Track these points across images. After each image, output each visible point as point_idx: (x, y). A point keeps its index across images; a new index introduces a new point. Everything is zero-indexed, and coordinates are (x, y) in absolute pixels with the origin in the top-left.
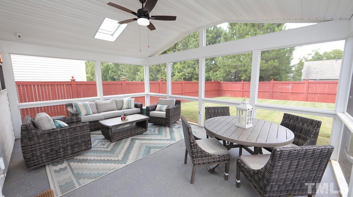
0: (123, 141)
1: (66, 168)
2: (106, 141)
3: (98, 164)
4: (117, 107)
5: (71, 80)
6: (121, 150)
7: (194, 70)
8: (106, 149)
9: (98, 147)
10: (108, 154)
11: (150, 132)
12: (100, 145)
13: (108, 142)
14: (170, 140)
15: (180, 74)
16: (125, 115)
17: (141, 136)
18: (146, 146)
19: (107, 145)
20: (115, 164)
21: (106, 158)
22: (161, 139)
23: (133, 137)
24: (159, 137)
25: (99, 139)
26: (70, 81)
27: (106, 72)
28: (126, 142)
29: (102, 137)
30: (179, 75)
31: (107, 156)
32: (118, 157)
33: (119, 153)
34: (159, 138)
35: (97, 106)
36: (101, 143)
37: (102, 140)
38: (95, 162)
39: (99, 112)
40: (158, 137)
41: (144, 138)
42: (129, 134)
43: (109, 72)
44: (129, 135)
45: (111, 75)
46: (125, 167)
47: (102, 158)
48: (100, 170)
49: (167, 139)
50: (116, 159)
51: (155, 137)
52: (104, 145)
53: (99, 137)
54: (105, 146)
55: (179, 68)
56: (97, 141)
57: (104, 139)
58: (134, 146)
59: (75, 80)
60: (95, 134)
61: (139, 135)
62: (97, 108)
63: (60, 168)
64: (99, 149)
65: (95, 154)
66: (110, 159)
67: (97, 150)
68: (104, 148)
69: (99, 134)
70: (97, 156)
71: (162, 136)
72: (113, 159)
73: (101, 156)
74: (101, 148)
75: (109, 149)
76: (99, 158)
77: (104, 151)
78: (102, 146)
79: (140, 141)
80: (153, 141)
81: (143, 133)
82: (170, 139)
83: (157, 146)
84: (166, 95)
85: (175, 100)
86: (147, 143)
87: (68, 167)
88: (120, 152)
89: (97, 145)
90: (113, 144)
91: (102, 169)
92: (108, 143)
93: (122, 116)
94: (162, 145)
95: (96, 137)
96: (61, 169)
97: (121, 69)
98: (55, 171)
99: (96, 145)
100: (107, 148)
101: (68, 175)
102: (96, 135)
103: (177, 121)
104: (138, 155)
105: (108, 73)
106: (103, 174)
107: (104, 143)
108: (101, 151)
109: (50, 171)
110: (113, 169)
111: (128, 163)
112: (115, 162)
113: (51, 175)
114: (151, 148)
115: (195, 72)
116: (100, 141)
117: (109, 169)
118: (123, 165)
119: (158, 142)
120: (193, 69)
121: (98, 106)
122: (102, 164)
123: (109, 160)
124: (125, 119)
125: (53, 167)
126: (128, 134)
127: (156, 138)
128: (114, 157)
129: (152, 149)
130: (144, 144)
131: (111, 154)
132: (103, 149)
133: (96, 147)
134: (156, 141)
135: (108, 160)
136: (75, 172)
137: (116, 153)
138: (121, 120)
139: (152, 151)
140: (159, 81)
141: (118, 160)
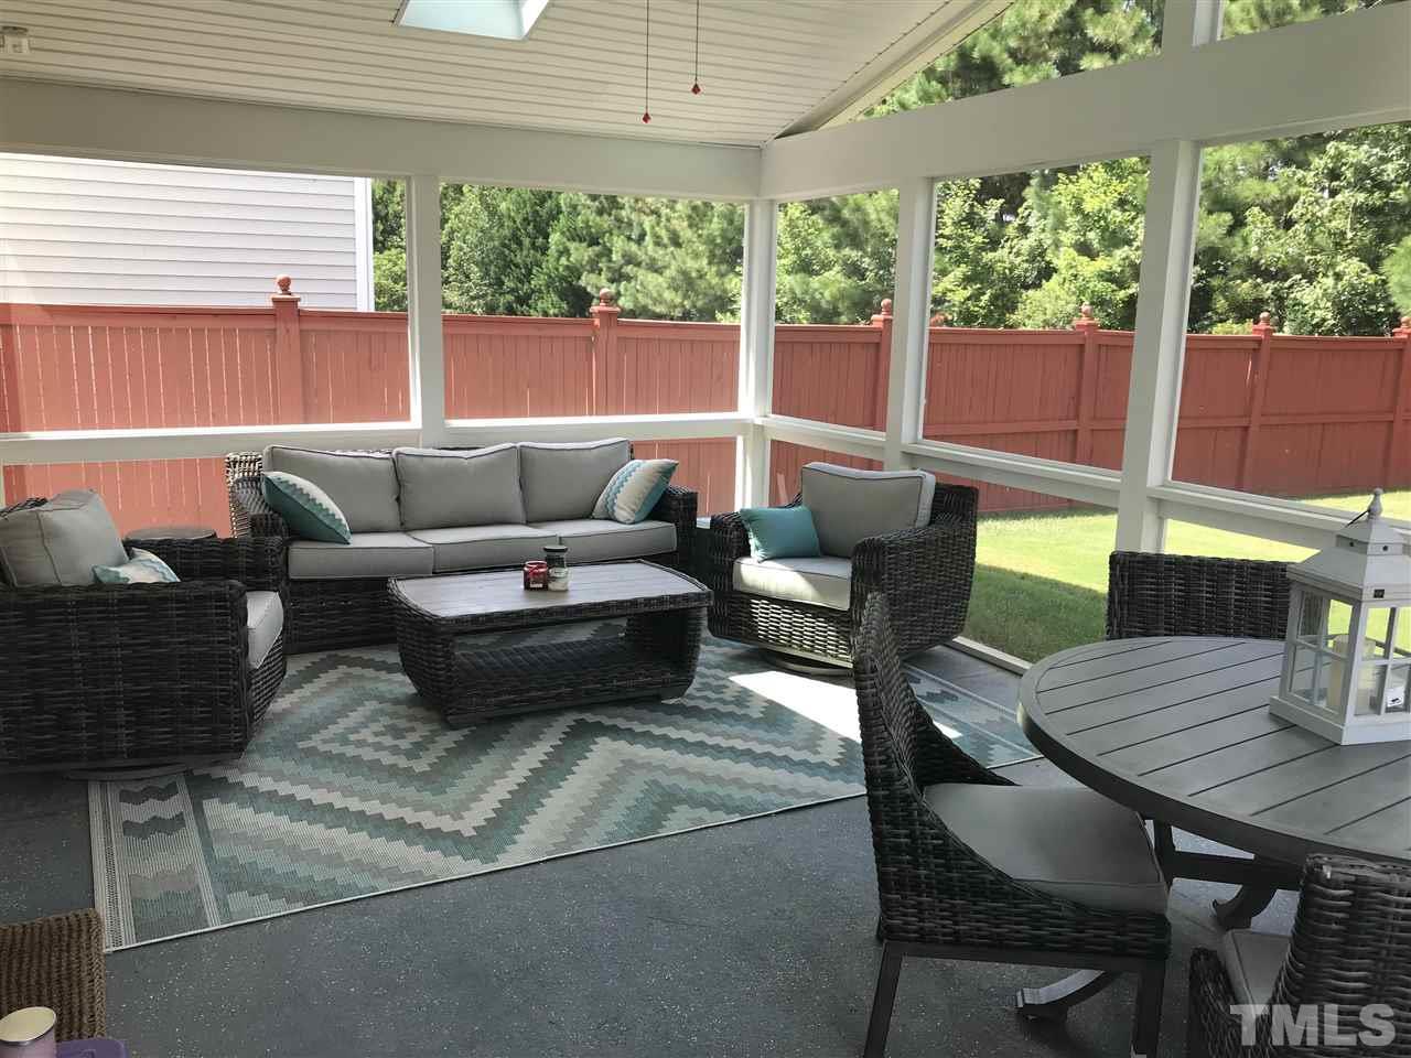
0: (520, 728)
1: (179, 820)
2: (420, 712)
3: (340, 835)
4: (525, 501)
5: (274, 300)
6: (489, 781)
7: (1231, 231)
8: (403, 762)
9: (361, 743)
10: (410, 792)
11: (713, 695)
12: (376, 734)
13: (425, 721)
14: (832, 770)
15: (1102, 264)
16: (555, 559)
17: (644, 713)
18: (655, 782)
19: (414, 737)
20: (428, 849)
21: (391, 812)
22: (768, 755)
23: (590, 717)
24: (762, 742)
25: (381, 699)
26: (270, 304)
27: (527, 242)
28: (534, 737)
29: (402, 685)
30: (1089, 268)
31: (401, 803)
32: (457, 816)
33: (475, 797)
34: (759, 749)
35: (399, 483)
36: (386, 721)
37: (396, 702)
38: (328, 818)
39: (408, 525)
40: (756, 739)
41: (657, 731)
42: (563, 690)
43: (546, 236)
44: (558, 697)
45: (563, 261)
46: (479, 880)
47: (372, 807)
48: (344, 865)
49: (813, 759)
50: (447, 825)
51: (729, 737)
52: (398, 733)
53: (383, 687)
54: (404, 744)
55: (1089, 206)
56: (371, 705)
57: (411, 701)
58: (574, 769)
59: (295, 301)
60: (366, 664)
61: (630, 711)
62: (398, 499)
63: (155, 818)
64: (368, 754)
65: (340, 779)
66: (410, 816)
67: (357, 760)
68: (395, 750)
69: (390, 669)
70: (347, 792)
71: (782, 739)
72: (429, 820)
73: (365, 797)
74: (378, 747)
75: (421, 766)
76: (354, 804)
77: (393, 772)
78: (388, 741)
79: (622, 745)
80: (706, 760)
81: (658, 698)
82: (835, 764)
83: (721, 792)
84: (877, 437)
85: (930, 480)
86: (662, 767)
87: (191, 822)
88: (482, 789)
89: (364, 731)
90: (450, 739)
91: (357, 863)
92: (422, 731)
93: (530, 565)
94: (759, 797)
95: (369, 685)
96: (157, 824)
97: (633, 216)
98: (129, 827)
99: (355, 730)
100: (411, 754)
101: (180, 857)
102: (370, 672)
103: (938, 648)
104: (581, 825)
105: (544, 250)
106: (349, 888)
107: (402, 723)
108: (375, 766)
109: (106, 822)
110: (413, 875)
111: (504, 862)
112: (434, 838)
113: (108, 842)
114: (680, 802)
115: (1237, 248)
116: (388, 707)
117: (393, 873)
118: (477, 867)
119: (746, 769)
120: (1227, 217)
121: (409, 486)
122: (361, 839)
123: (405, 822)
124: (550, 586)
125: (124, 805)
126: (559, 686)
127: (739, 744)
128: (439, 813)
129: (685, 807)
130: (642, 766)
131: (427, 796)
132: (387, 759)
133: (352, 737)
134: (727, 762)
135: (400, 823)
136: (221, 851)
137: (456, 792)
138: (522, 587)
139: (679, 820)
140: (875, 325)
141: (458, 832)
